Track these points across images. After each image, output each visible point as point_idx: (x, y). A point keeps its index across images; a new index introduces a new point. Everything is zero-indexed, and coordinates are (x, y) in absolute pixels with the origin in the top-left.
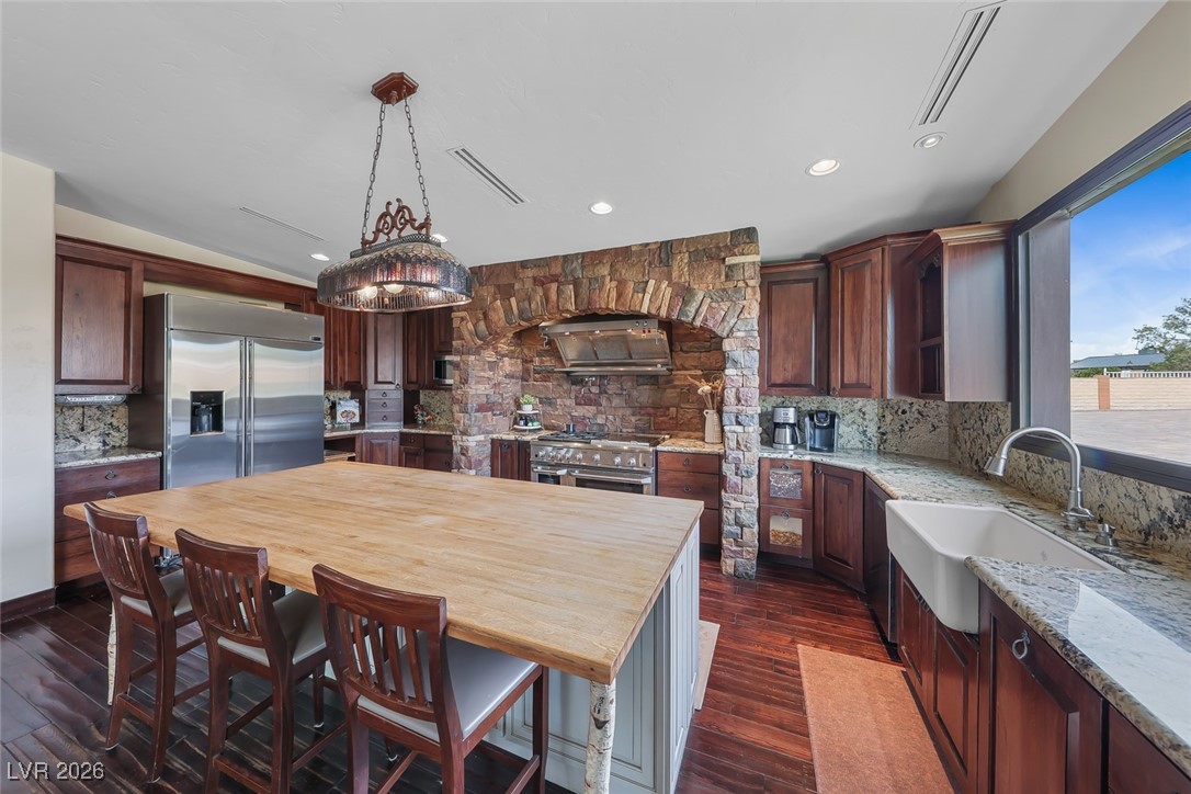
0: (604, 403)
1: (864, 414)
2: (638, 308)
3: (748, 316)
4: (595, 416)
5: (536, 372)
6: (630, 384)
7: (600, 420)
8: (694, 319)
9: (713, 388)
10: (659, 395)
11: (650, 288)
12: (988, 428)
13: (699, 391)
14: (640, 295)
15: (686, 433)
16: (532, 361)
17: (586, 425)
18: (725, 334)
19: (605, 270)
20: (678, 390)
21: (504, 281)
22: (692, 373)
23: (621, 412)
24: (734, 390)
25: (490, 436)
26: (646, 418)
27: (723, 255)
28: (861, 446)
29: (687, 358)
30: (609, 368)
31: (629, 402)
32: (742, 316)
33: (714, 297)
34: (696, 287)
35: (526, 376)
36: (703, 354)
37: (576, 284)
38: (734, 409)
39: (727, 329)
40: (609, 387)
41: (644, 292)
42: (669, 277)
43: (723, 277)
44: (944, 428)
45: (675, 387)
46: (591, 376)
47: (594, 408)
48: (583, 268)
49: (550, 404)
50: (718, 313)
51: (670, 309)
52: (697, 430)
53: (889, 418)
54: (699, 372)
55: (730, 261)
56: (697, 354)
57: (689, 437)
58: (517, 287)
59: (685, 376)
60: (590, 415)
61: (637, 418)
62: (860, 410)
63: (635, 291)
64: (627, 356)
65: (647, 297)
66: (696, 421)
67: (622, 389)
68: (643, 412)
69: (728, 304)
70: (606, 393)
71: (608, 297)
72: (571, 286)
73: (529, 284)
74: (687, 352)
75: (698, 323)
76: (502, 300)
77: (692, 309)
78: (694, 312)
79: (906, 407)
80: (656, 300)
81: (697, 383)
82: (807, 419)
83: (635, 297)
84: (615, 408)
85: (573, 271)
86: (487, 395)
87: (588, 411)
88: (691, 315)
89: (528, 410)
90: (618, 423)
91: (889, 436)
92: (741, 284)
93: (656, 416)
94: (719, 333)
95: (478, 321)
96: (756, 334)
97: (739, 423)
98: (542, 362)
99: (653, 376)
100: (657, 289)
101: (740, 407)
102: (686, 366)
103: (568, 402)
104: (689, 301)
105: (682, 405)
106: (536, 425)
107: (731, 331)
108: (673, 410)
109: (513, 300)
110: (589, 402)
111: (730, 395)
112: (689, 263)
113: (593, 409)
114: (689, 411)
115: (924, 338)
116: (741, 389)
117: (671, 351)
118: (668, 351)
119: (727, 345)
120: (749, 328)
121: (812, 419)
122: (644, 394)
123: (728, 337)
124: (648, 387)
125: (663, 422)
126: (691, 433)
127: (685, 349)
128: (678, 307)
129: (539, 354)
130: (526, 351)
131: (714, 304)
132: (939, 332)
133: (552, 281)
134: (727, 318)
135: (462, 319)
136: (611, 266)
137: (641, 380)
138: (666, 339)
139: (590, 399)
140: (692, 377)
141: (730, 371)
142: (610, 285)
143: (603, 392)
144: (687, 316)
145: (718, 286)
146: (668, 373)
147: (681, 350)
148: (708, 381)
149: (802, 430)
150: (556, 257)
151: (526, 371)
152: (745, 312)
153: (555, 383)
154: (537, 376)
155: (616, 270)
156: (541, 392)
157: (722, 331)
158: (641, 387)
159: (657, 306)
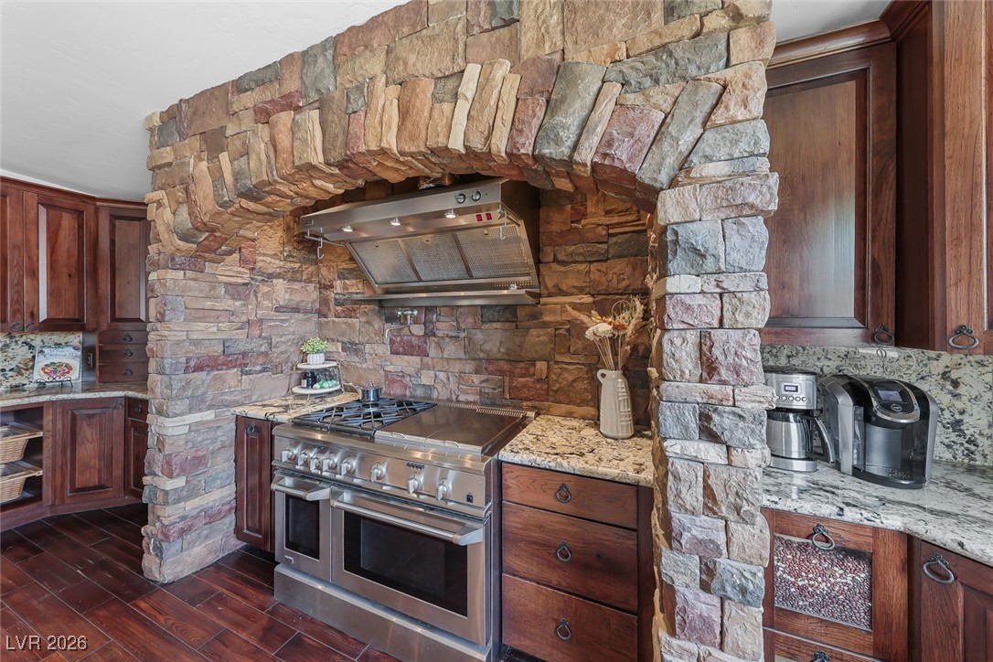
0: (432, 351)
1: (956, 384)
2: (441, 141)
3: (740, 114)
4: (418, 374)
5: (338, 303)
6: (470, 320)
7: (426, 379)
8: (575, 147)
9: (615, 328)
10: (517, 340)
11: (469, 87)
13: (588, 334)
14: (447, 107)
15: (564, 408)
16: (332, 286)
17: (406, 387)
18: (664, 178)
19: (373, 65)
20: (551, 331)
21: (211, 123)
22: (575, 299)
23: (457, 367)
24: (692, 337)
25: (232, 410)
28: (948, 455)
29: (565, 273)
30: (438, 294)
31: (470, 350)
32: (719, 117)
33: (633, 78)
34: (581, 57)
35: (325, 309)
36: (593, 267)
37: (323, 105)
38: (694, 393)
39: (671, 161)
40: (439, 325)
41: (455, 97)
42: (512, 50)
43: (658, 15)
45: (545, 325)
46: (412, 308)
47: (417, 359)
48: (335, 69)
49: (357, 352)
50: (644, 117)
51: (516, 128)
52: (583, 403)
54: (587, 299)
56: (582, 267)
57: (569, 415)
58: (229, 130)
59: (563, 305)
60: (411, 370)
61: (483, 377)
62: (945, 376)
63: (436, 99)
64: (463, 273)
65: (463, 107)
66: (581, 386)
67: (459, 329)
68: (491, 368)
69: (674, 89)
70: (434, 335)
71: (381, 123)
72: (315, 114)
73: (247, 122)
74: (565, 263)
75: (587, 155)
76: (210, 159)
77: (569, 121)
78: (574, 129)
80: (481, 111)
81: (584, 318)
83: (436, 114)
84: (448, 360)
85: (317, 79)
86: (224, 341)
87: (407, 363)
88: (569, 137)
89: (316, 362)
90: (453, 385)
93: (512, 375)
94: (645, 177)
95: (179, 204)
96: (763, 165)
97: (708, 436)
98: (345, 287)
99: (507, 307)
100: (483, 85)
101: (714, 388)
102: (564, 287)
103: (381, 350)
104: (562, 100)
105: (558, 358)
106: (327, 386)
107: (684, 165)
108: (541, 366)
109: (225, 159)
110: (409, 349)
111: (679, 350)
113: (415, 360)
114: (569, 370)
116: (718, 335)
117: (538, 262)
118: (531, 261)
119: (670, 208)
120: (743, 147)
122: (493, 338)
123: (673, 183)
124: (498, 325)
125: (525, 386)
126: (574, 408)
127: (561, 257)
128: (536, 123)
129: (342, 276)
130: (324, 271)
131: (631, 99)
133: (284, 109)
134: (673, 129)
135: (159, 204)
136: (388, 52)
137: (488, 315)
138: (524, 236)
139: (412, 346)
140: (576, 307)
141: (680, 282)
142: (386, 97)
143: (430, 333)
144: (558, 141)
145: (643, 43)
146: (530, 300)
147: (556, 260)
148: (603, 313)
149: (833, 427)
151: (325, 301)
152: (731, 100)
153: (363, 319)
154: (339, 308)
155: (397, 59)
156: (343, 334)
157: (654, 170)
158: (487, 326)
159: (484, 127)
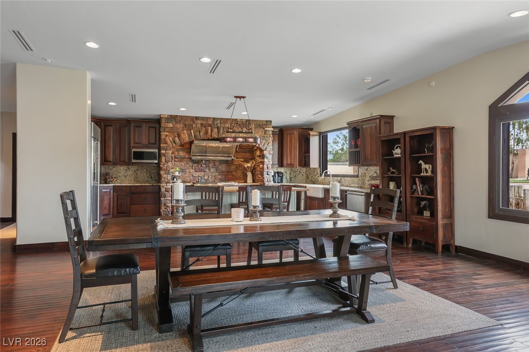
0: (207, 171)
3: (270, 144)
6: (218, 164)
7: (206, 177)
10: (229, 168)
12: (315, 174)
20: (236, 166)
21: (187, 123)
24: (266, 165)
26: (224, 176)
27: (264, 127)
30: (219, 158)
31: (218, 170)
32: (268, 145)
33: (261, 138)
36: (244, 154)
37: (218, 128)
38: (267, 170)
43: (264, 133)
44: (305, 175)
45: (234, 165)
47: (203, 173)
48: (221, 123)
53: (292, 174)
55: (266, 129)
56: (242, 153)
58: (194, 126)
61: (221, 176)
67: (215, 166)
68: (223, 174)
69: (265, 141)
70: (208, 167)
72: (216, 129)
73: (199, 126)
74: (238, 153)
75: (257, 145)
76: (187, 130)
79: (296, 170)
82: (277, 174)
84: (212, 172)
85: (217, 124)
87: (200, 174)
89: (177, 174)
91: (292, 179)
92: (268, 136)
93: (227, 175)
95: (175, 137)
96: (272, 150)
97: (268, 174)
99: (226, 161)
102: (238, 157)
103: (192, 171)
105: (237, 171)
108: (234, 173)
109: (192, 131)
111: (265, 167)
112: (255, 127)
114: (239, 173)
115: (305, 153)
116: (268, 165)
118: (234, 152)
119: (265, 153)
121: (278, 174)
122: (223, 168)
123: (265, 150)
124: (224, 165)
125: (230, 177)
127: (238, 151)
131: (261, 141)
132: (309, 152)
133: (209, 126)
135: (167, 135)
137: (222, 162)
139: (201, 170)
141: (266, 160)
145: (262, 135)
146: (232, 160)
150: (210, 118)
153: (185, 162)
157: (263, 148)
158: (222, 165)
